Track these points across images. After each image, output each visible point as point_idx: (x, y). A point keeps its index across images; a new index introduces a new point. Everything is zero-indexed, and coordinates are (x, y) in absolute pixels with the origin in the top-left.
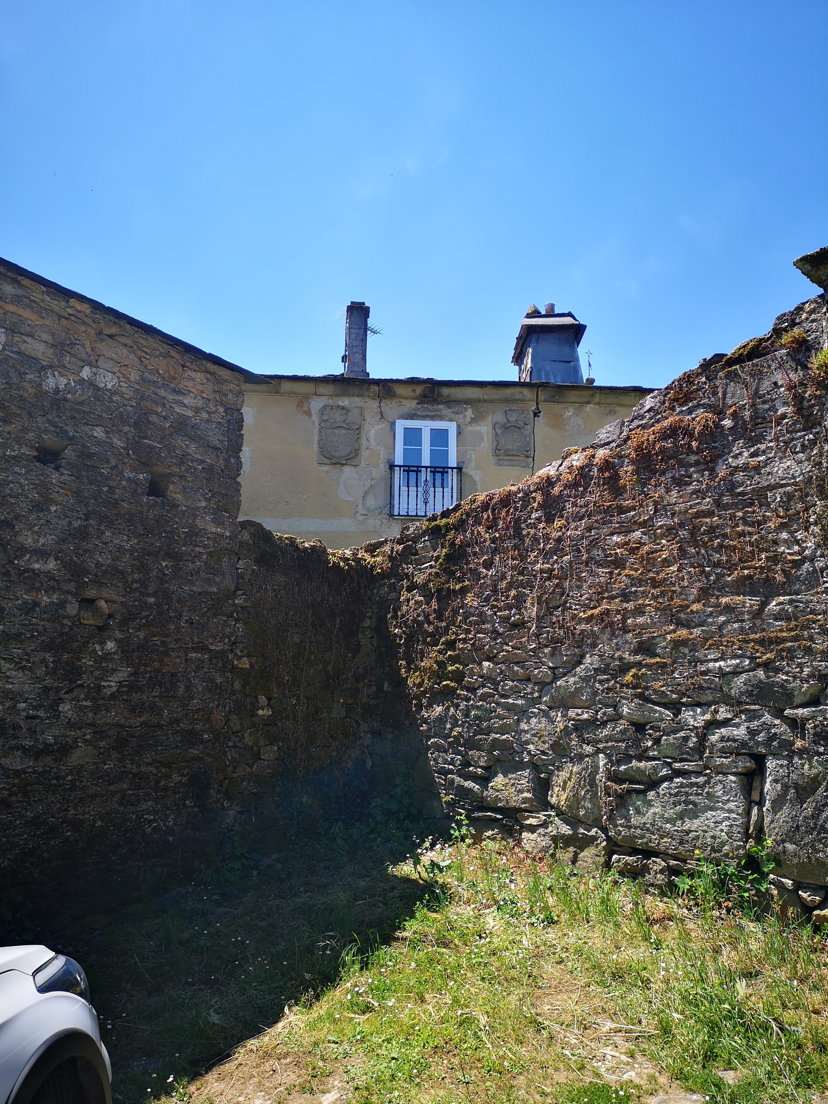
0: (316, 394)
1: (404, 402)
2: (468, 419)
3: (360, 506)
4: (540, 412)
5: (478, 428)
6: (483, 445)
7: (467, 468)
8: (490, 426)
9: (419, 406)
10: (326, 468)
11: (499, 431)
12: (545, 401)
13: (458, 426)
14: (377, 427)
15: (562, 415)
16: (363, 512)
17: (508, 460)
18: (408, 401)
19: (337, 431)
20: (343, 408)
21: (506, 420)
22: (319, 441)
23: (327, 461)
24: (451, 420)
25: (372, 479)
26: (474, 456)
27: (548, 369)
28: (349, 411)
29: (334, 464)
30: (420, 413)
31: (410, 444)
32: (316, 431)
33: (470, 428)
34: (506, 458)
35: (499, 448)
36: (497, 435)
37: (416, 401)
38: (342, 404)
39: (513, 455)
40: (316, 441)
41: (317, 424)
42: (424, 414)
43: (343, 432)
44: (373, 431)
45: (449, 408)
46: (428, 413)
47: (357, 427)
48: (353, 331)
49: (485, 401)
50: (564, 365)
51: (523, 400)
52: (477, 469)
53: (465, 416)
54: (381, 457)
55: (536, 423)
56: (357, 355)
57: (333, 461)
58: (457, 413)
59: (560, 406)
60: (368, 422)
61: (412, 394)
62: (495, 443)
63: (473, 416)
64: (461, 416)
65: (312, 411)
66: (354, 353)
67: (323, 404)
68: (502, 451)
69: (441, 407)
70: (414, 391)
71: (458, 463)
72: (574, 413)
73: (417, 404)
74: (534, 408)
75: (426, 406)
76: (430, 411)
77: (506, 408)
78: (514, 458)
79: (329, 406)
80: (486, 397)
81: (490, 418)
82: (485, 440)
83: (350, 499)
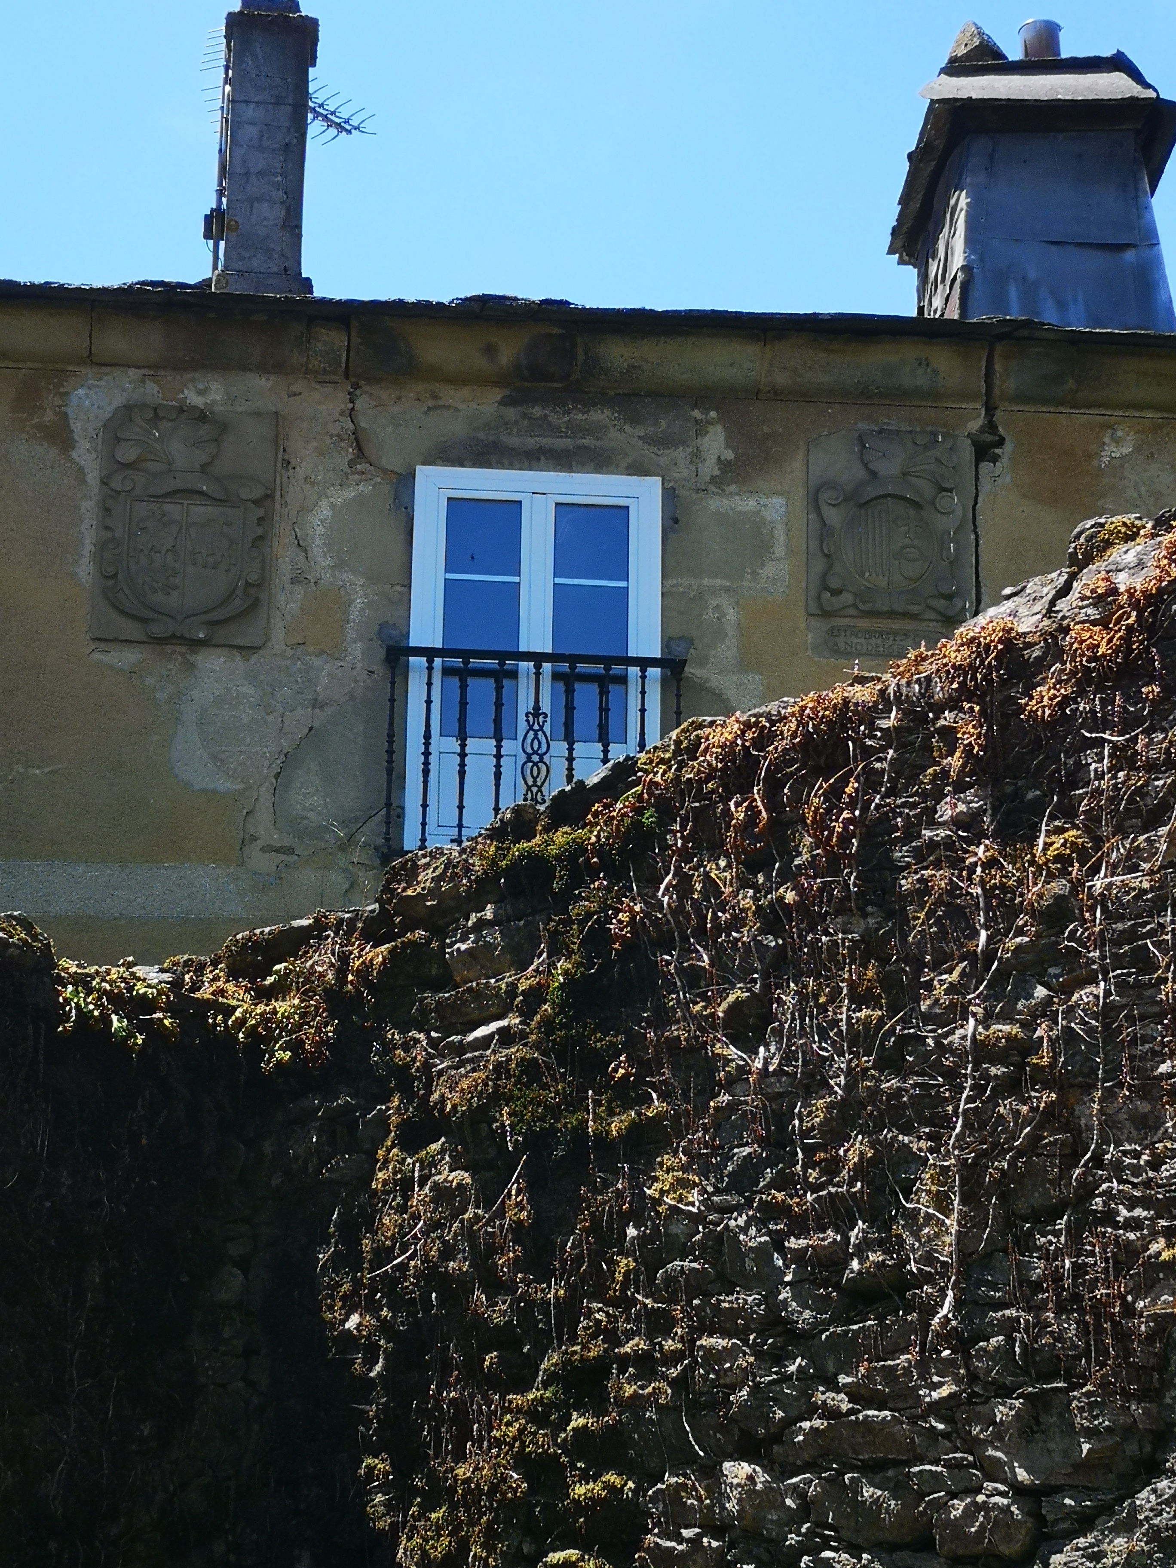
0: (91, 359)
1: (452, 396)
2: (709, 468)
3: (264, 815)
4: (1001, 442)
5: (749, 504)
6: (768, 570)
7: (703, 662)
8: (799, 495)
9: (511, 413)
10: (127, 657)
11: (833, 516)
12: (1021, 398)
13: (670, 496)
14: (342, 496)
15: (1089, 457)
16: (276, 838)
17: (869, 633)
18: (465, 392)
19: (173, 510)
20: (201, 416)
21: (861, 473)
22: (101, 547)
23: (132, 630)
24: (638, 469)
25: (316, 704)
26: (731, 615)
27: (1032, 275)
28: (223, 427)
29: (160, 641)
30: (514, 441)
31: (473, 563)
32: (89, 508)
33: (716, 504)
34: (863, 623)
35: (834, 583)
36: (824, 532)
37: (497, 394)
38: (195, 399)
39: (891, 614)
40: (88, 547)
41: (93, 477)
42: (532, 442)
43: (200, 511)
44: (324, 511)
45: (635, 420)
46: (546, 442)
47: (258, 493)
48: (249, 112)
49: (777, 395)
50: (1096, 261)
51: (934, 395)
52: (744, 665)
53: (697, 456)
54: (354, 614)
55: (986, 486)
56: (264, 209)
57: (157, 630)
58: (664, 442)
59: (1082, 417)
60: (301, 472)
61: (480, 362)
62: (819, 566)
63: (729, 455)
64: (681, 454)
65: (77, 427)
66: (252, 201)
67: (119, 400)
68: (847, 598)
69: (599, 416)
70: (490, 350)
71: (667, 643)
72: (1138, 449)
73: (503, 403)
74: (975, 425)
75: (537, 411)
76: (555, 431)
77: (862, 426)
78: (896, 625)
79: (144, 406)
80: (781, 379)
81: (797, 464)
82: (780, 551)
83: (224, 785)
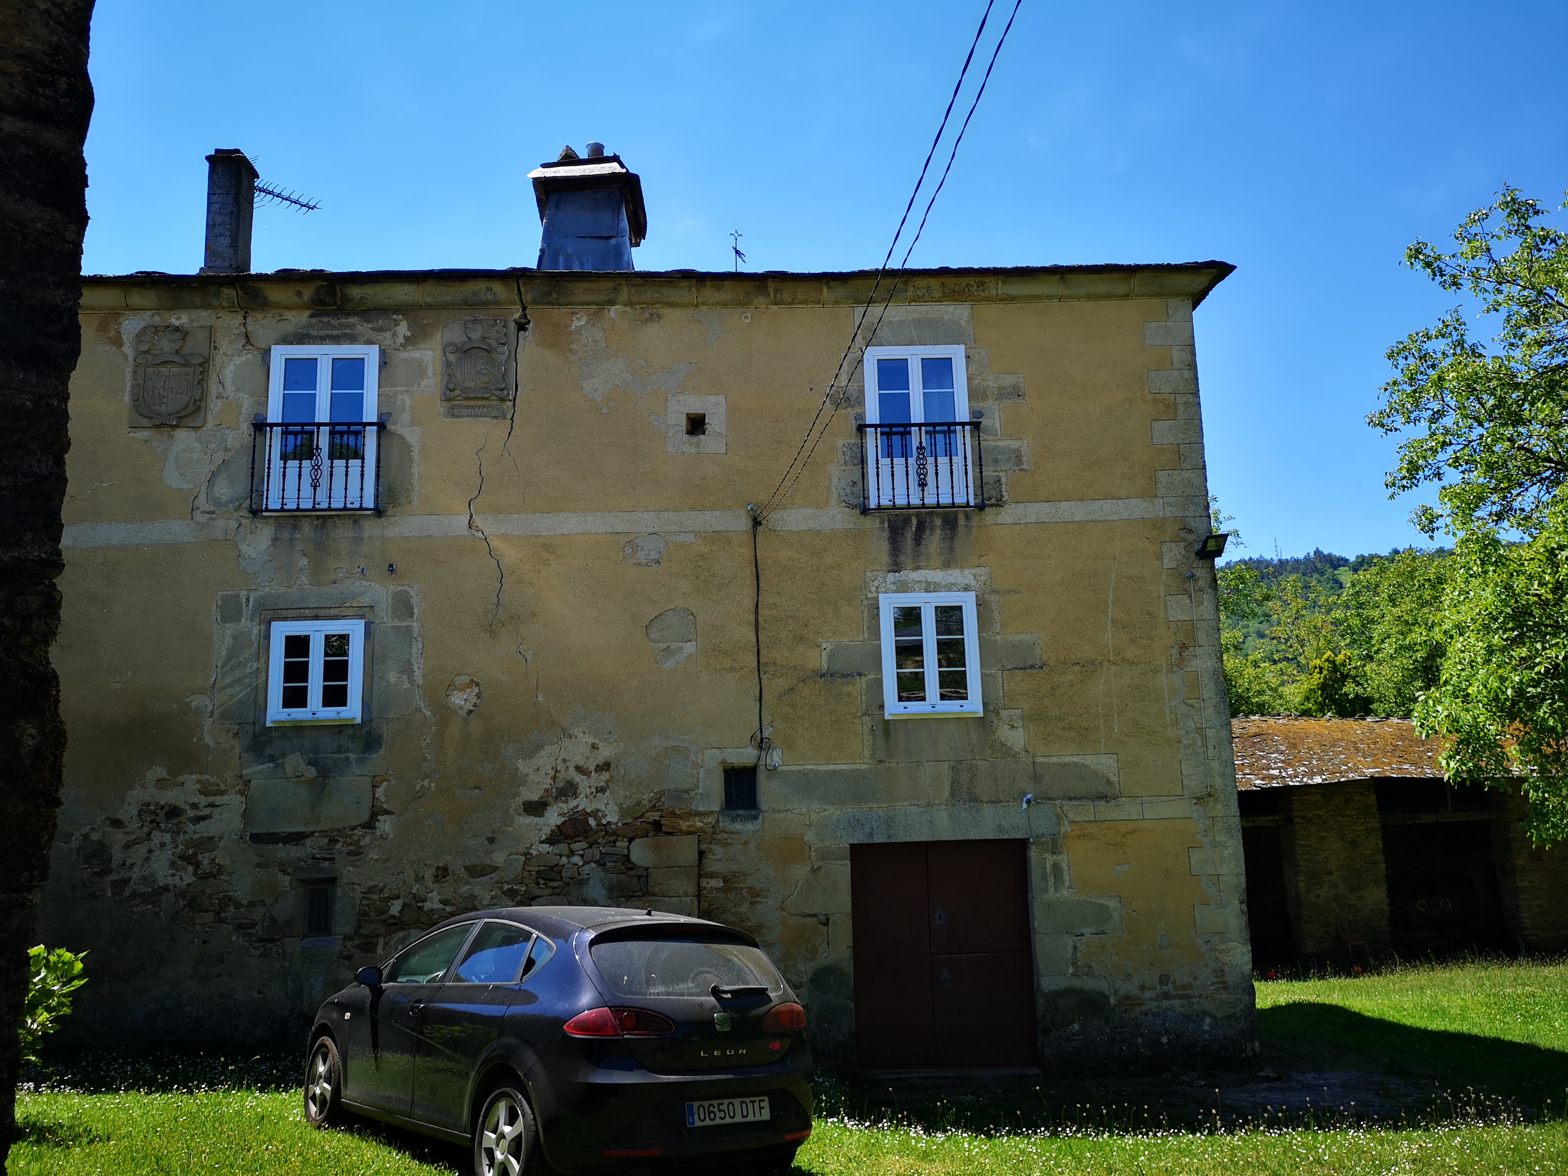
0: (128, 307)
1: (289, 315)
2: (400, 340)
3: (202, 498)
4: (529, 322)
5: (417, 354)
6: (424, 383)
7: (395, 423)
8: (439, 349)
9: (314, 321)
10: (144, 434)
11: (452, 358)
12: (535, 302)
13: (383, 352)
14: (239, 360)
15: (566, 327)
16: (208, 508)
17: (468, 407)
18: (294, 313)
19: (164, 370)
20: (177, 329)
21: (465, 339)
22: (133, 387)
23: (145, 422)
24: (370, 342)
25: (226, 449)
26: (408, 402)
28: (187, 334)
29: (159, 426)
30: (315, 333)
31: (296, 386)
32: (129, 371)
33: (403, 355)
34: (465, 403)
35: (451, 386)
36: (449, 364)
37: (308, 313)
38: (176, 323)
39: (476, 398)
40: (128, 388)
41: (131, 359)
42: (323, 333)
43: (175, 370)
44: (231, 367)
45: (368, 322)
46: (329, 332)
47: (201, 360)
48: (215, 198)
49: (430, 307)
51: (497, 303)
52: (413, 424)
53: (395, 334)
54: (243, 410)
55: (521, 341)
56: (222, 240)
57: (156, 422)
58: (381, 330)
59: (564, 310)
60: (221, 351)
61: (296, 299)
62: (445, 380)
63: (409, 334)
64: (388, 334)
65: (124, 337)
66: (216, 236)
67: (142, 325)
68: (457, 392)
69: (351, 320)
70: (299, 294)
71: (380, 416)
72: (587, 322)
73: (311, 316)
74: (517, 316)
75: (325, 319)
76: (333, 328)
77: (468, 318)
78: (480, 403)
79: (151, 326)
80: (429, 300)
81: (438, 336)
82: (430, 374)
83: (185, 486)
